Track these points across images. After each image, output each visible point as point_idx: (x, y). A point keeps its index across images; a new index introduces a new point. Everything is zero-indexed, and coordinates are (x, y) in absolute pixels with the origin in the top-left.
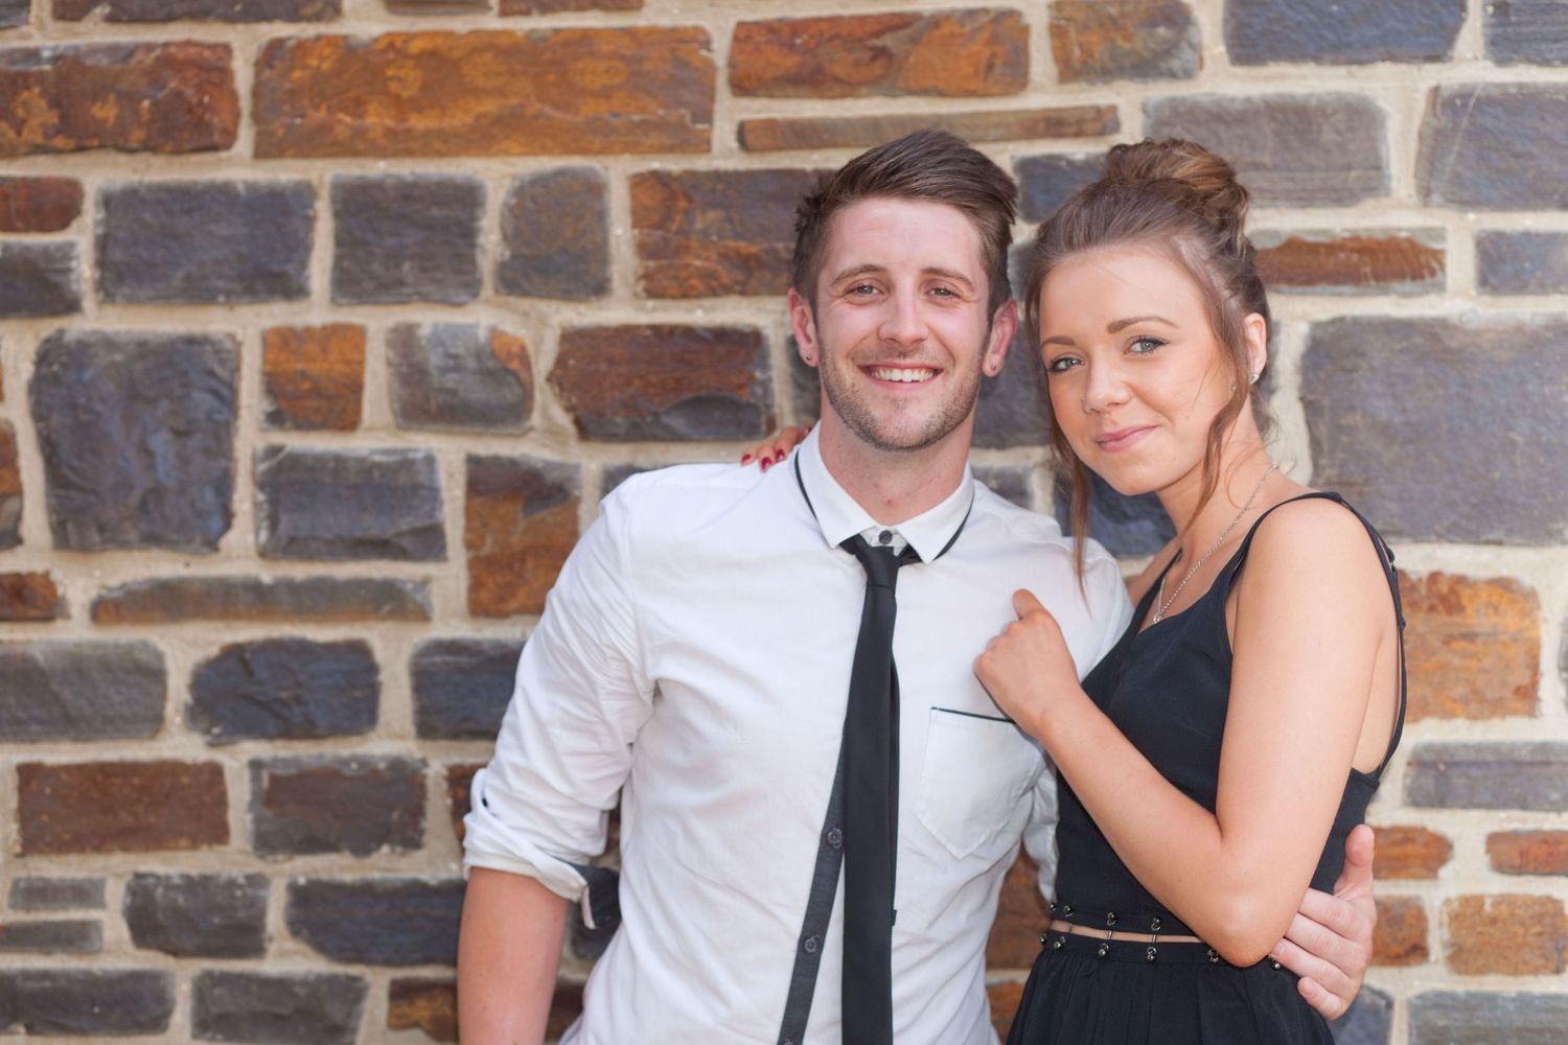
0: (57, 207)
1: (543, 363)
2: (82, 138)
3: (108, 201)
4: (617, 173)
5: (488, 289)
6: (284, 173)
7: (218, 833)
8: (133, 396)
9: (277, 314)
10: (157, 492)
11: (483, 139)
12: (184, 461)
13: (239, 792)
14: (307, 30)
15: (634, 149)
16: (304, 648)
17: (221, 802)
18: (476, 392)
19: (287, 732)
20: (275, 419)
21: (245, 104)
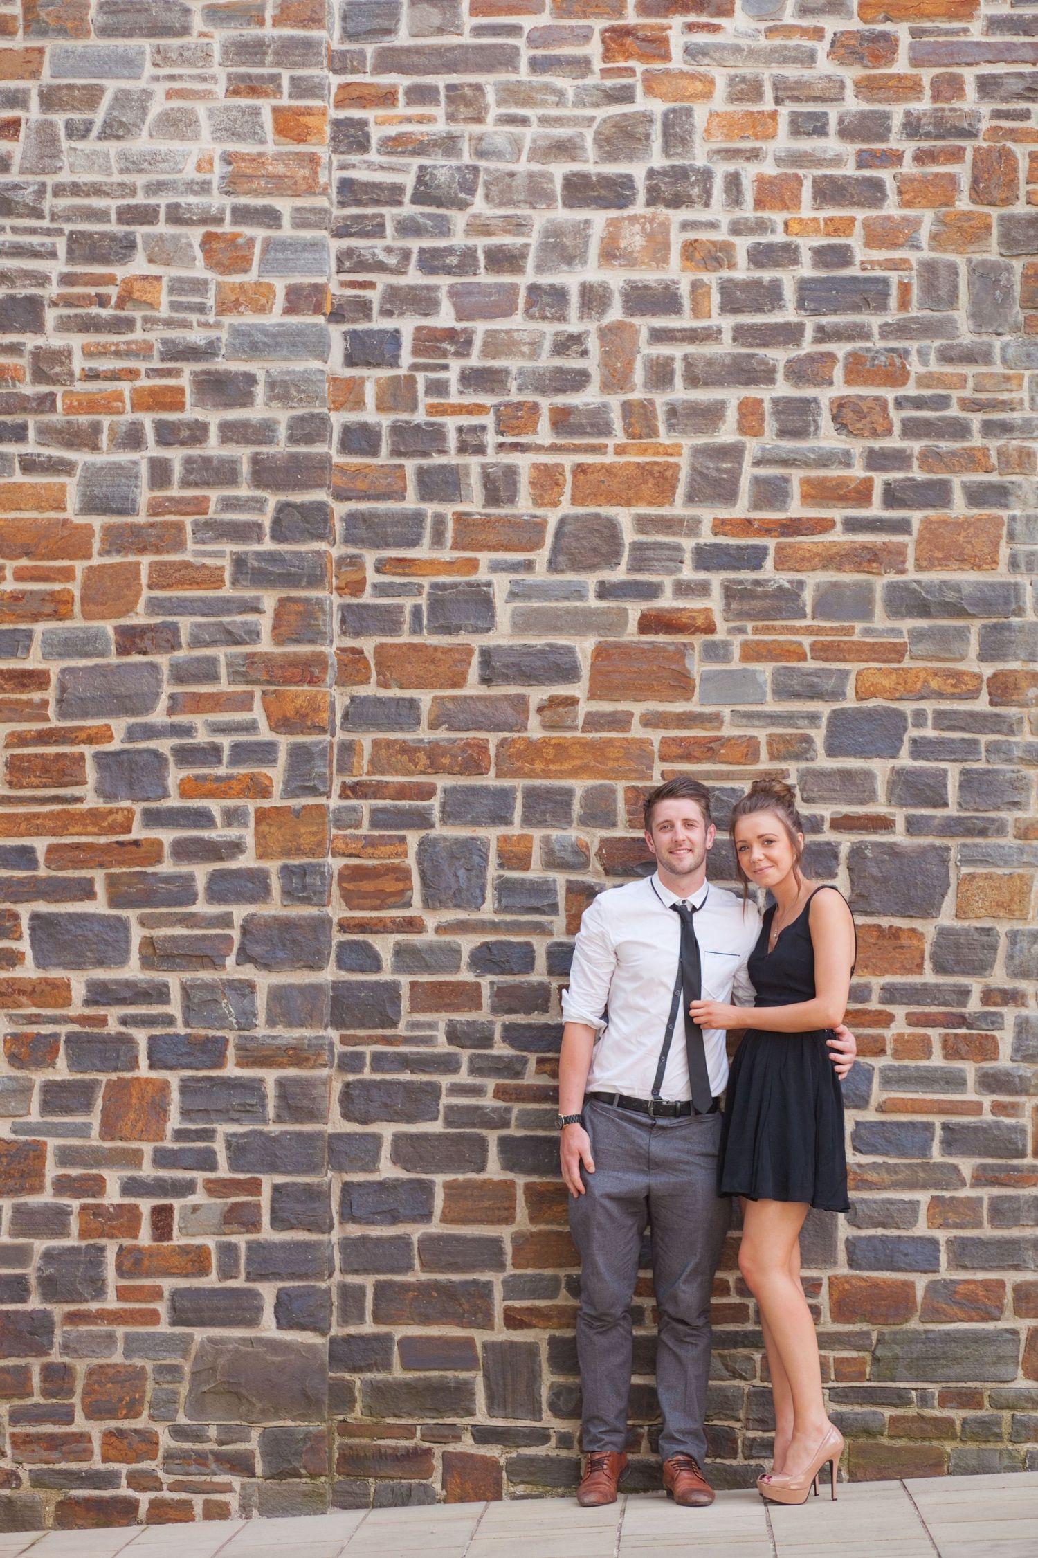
0: (427, 792)
1: (594, 849)
2: (435, 767)
3: (445, 791)
4: (620, 786)
5: (575, 824)
6: (506, 783)
7: (479, 1006)
8: (453, 856)
9: (502, 830)
10: (459, 890)
11: (574, 773)
12: (469, 879)
13: (486, 992)
14: (516, 735)
15: (626, 778)
16: (510, 944)
17: (480, 995)
18: (571, 858)
19: (503, 972)
20: (501, 866)
21: (493, 759)
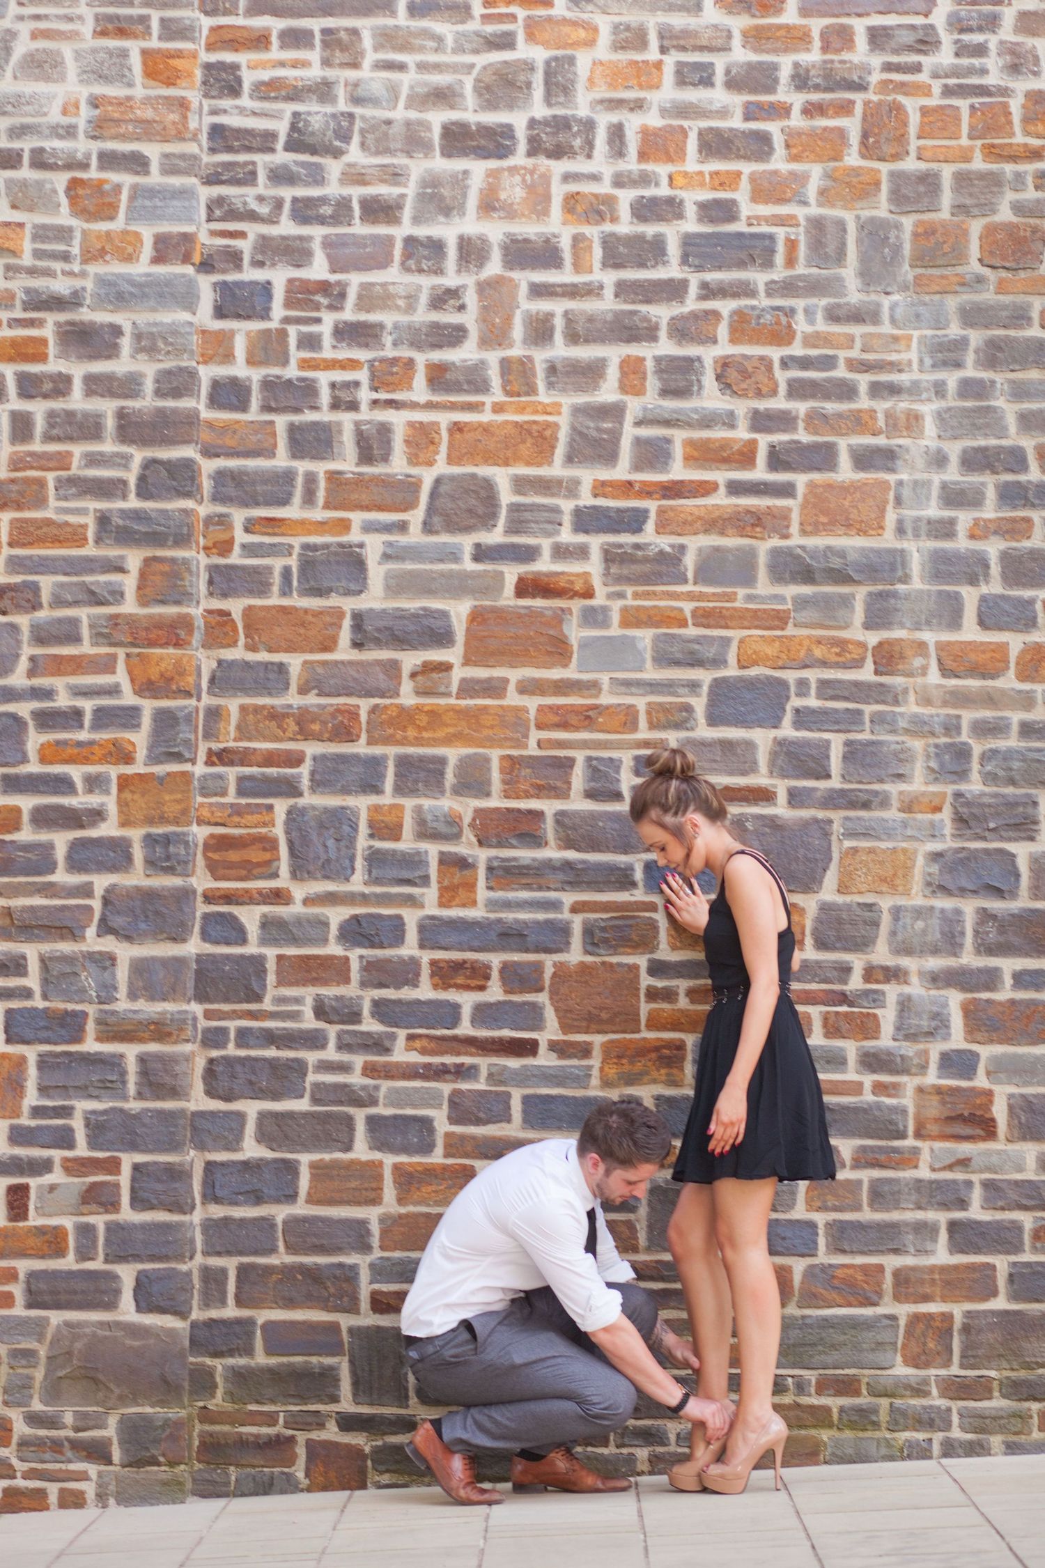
0: (295, 760)
1: (467, 819)
2: (305, 734)
3: (315, 759)
4: (495, 755)
5: (448, 794)
6: (378, 750)
7: (347, 981)
8: (322, 826)
9: (373, 799)
10: (328, 861)
11: (448, 741)
12: (339, 850)
13: (355, 966)
14: (388, 701)
15: (501, 747)
16: (380, 916)
17: (349, 970)
18: (443, 829)
19: (373, 946)
20: (372, 836)
21: (364, 726)
